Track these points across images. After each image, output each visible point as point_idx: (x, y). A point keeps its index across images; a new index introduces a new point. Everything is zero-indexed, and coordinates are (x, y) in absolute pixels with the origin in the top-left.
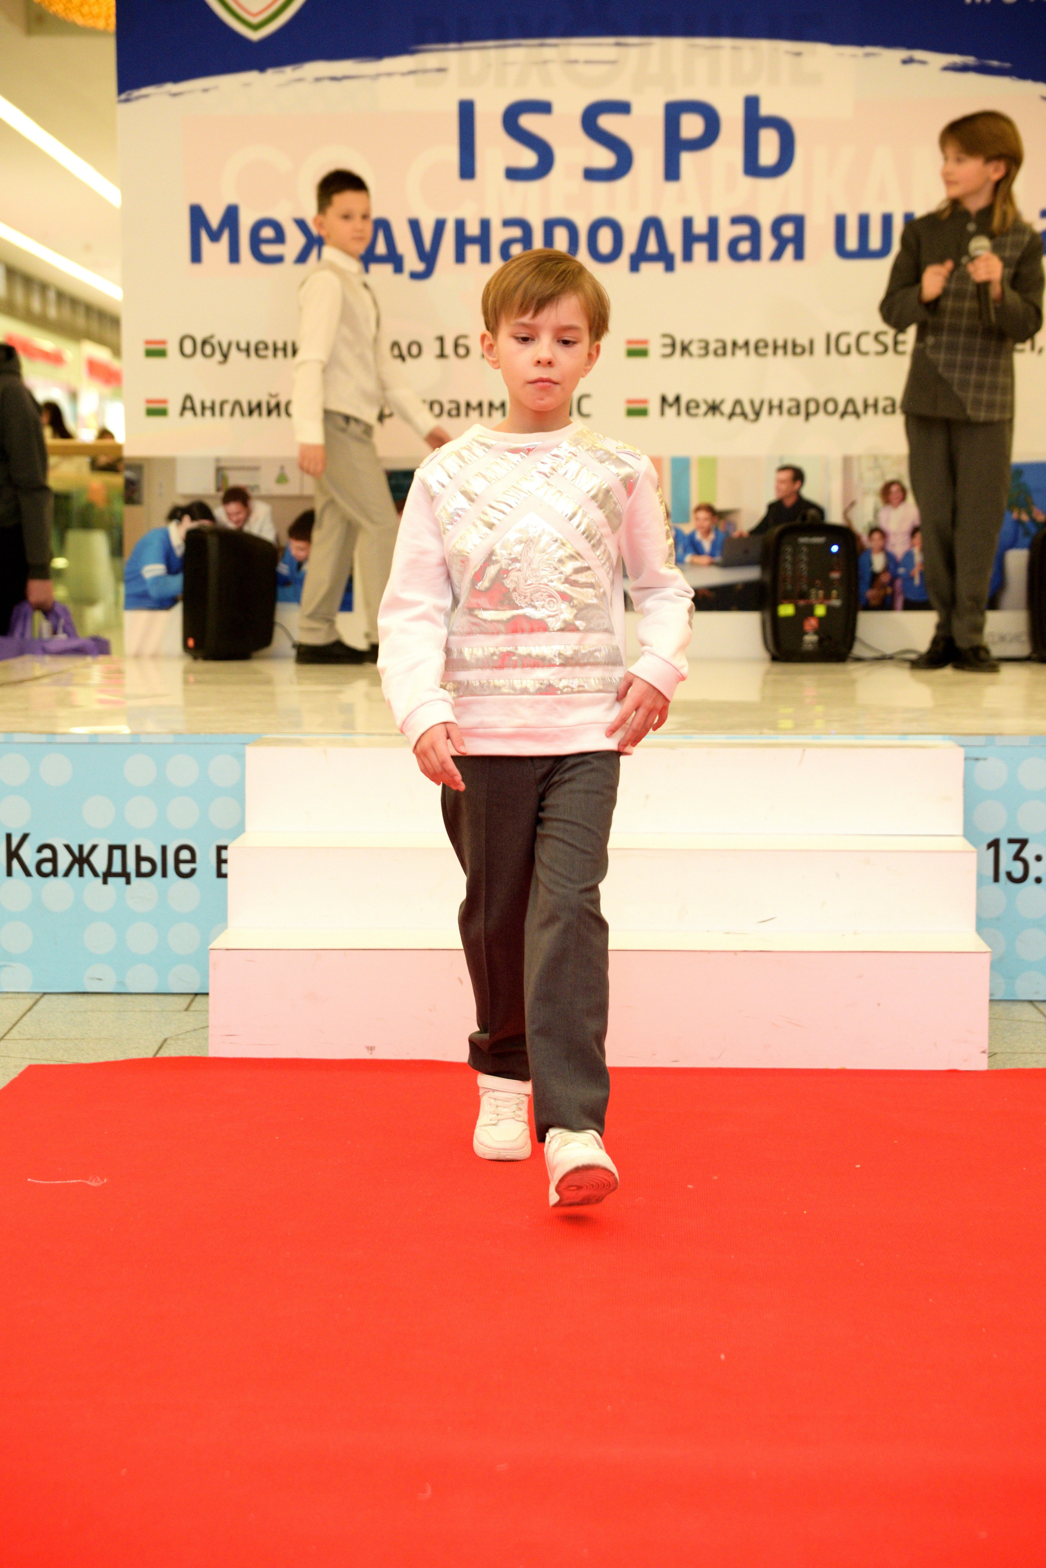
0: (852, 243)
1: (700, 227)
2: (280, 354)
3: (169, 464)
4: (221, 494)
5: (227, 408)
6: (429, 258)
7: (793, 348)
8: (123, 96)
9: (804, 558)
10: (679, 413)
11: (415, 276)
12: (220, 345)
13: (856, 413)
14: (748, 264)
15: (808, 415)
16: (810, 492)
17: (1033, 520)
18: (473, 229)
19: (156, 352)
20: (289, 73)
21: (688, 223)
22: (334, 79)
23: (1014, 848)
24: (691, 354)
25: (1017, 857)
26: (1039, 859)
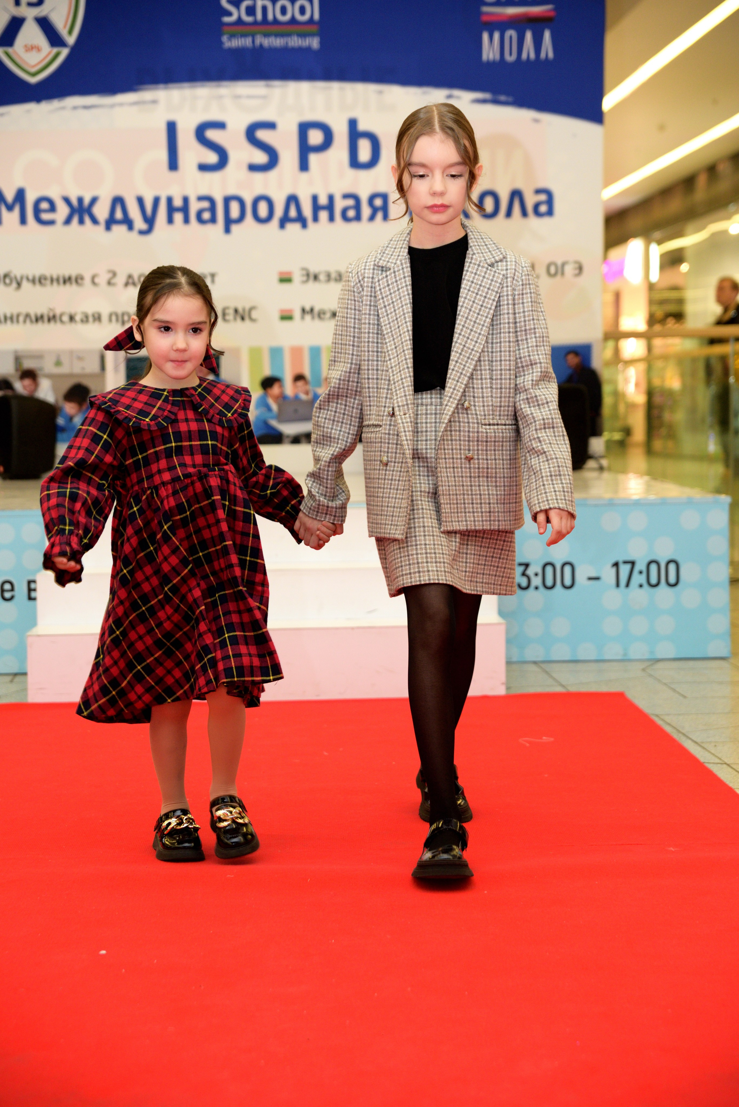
1: (323, 200)
2: (55, 284)
4: (19, 373)
5: (21, 319)
6: (150, 221)
10: (313, 318)
11: (142, 232)
12: (16, 278)
14: (354, 225)
18: (178, 203)
20: (55, 104)
21: (315, 199)
22: (86, 107)
23: (522, 569)
24: (320, 281)
25: (524, 574)
26: (536, 575)
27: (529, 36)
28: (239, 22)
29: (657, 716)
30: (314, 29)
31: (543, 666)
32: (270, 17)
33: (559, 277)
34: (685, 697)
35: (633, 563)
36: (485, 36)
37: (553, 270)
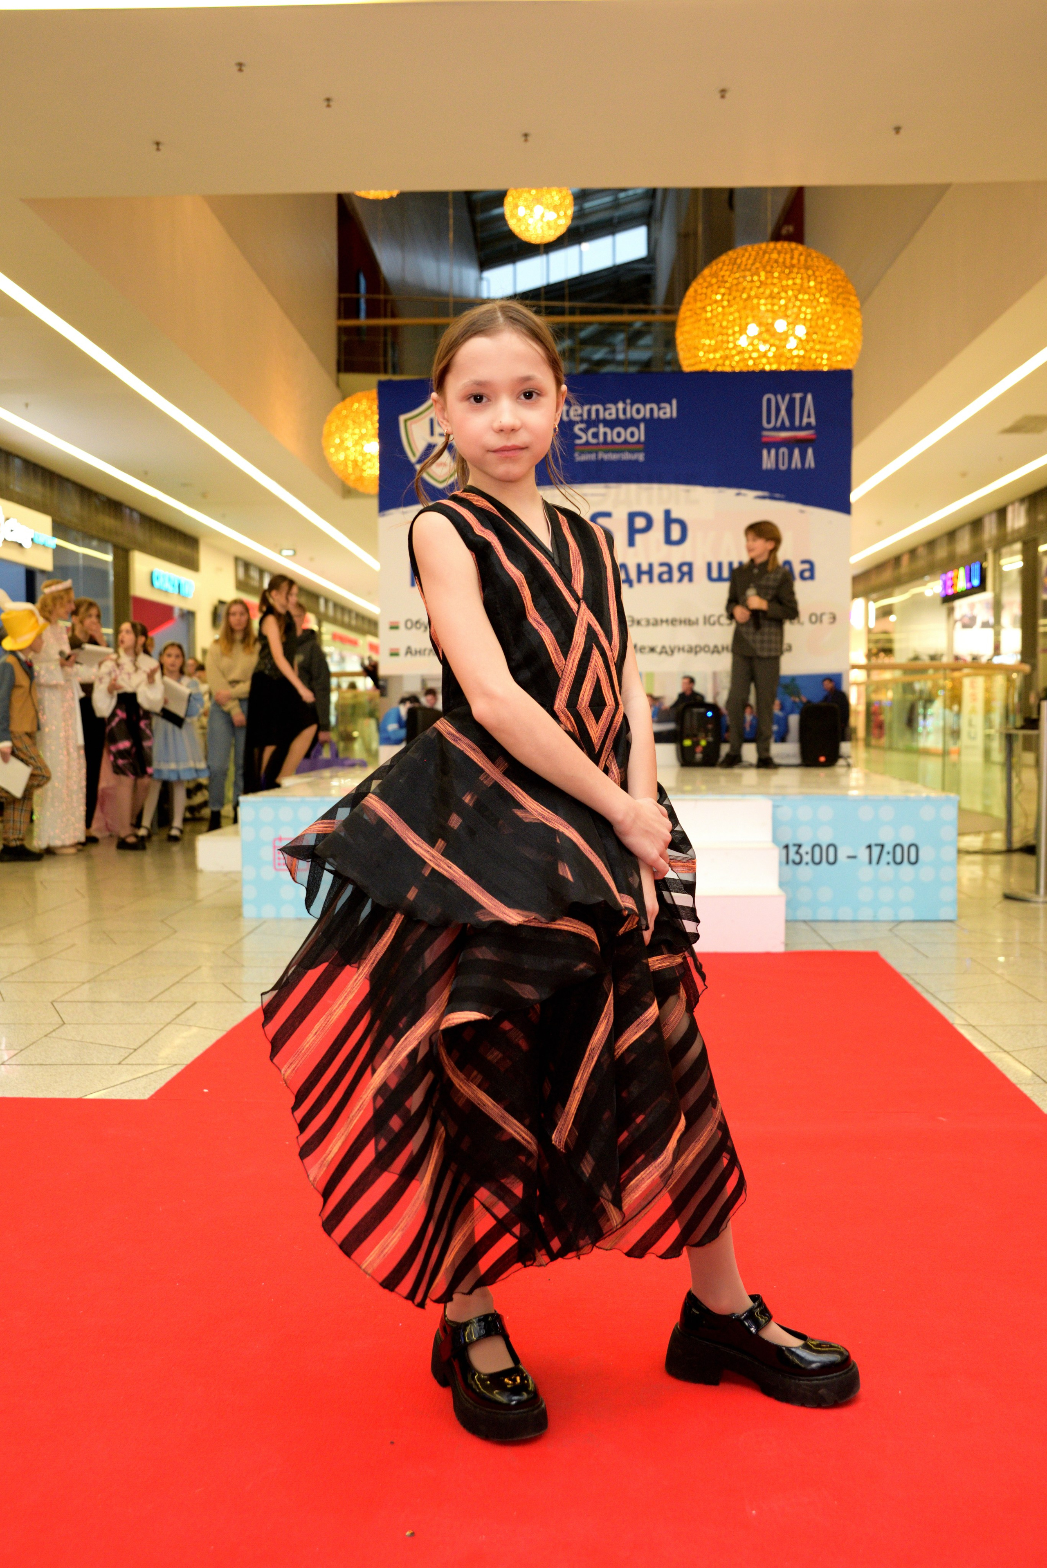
0: (715, 574)
1: (645, 567)
3: (399, 678)
4: (424, 691)
5: (427, 652)
7: (689, 622)
8: (382, 513)
9: (695, 717)
13: (718, 652)
14: (667, 585)
15: (696, 653)
16: (698, 688)
17: (801, 701)
19: (394, 627)
21: (639, 566)
23: (796, 848)
24: (641, 625)
25: (797, 853)
26: (807, 853)
27: (796, 452)
28: (587, 443)
29: (907, 975)
30: (641, 447)
31: (812, 924)
32: (609, 439)
33: (818, 624)
34: (927, 957)
35: (882, 846)
36: (765, 452)
37: (814, 619)
